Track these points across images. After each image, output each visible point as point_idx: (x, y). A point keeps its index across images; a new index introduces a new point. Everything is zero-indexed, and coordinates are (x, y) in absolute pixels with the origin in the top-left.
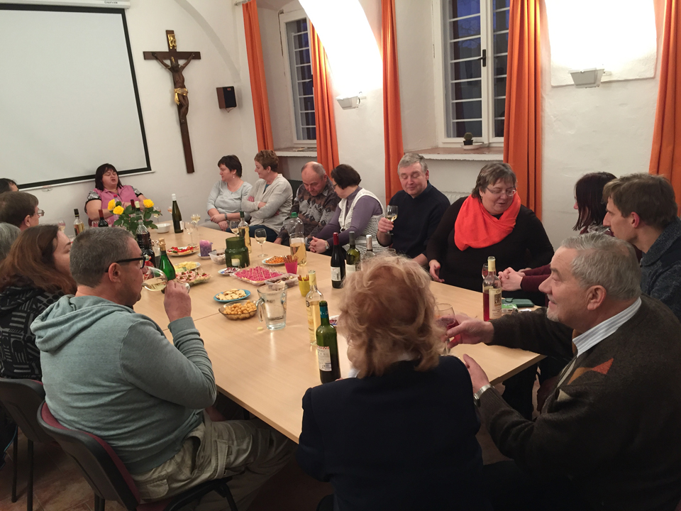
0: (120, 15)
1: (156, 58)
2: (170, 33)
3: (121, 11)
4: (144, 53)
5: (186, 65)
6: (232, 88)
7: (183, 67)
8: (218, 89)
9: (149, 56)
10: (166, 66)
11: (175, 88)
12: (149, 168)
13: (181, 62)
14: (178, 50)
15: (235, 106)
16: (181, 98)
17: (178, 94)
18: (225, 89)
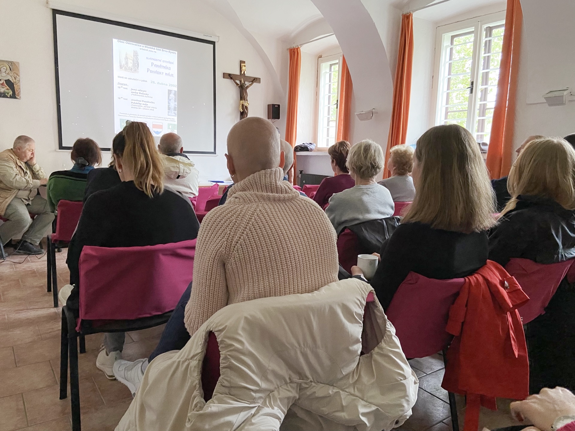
0: (212, 46)
1: (231, 78)
2: (242, 62)
3: (213, 43)
4: (224, 73)
5: (251, 85)
6: (279, 106)
7: (247, 87)
8: (268, 105)
10: (237, 84)
11: (241, 100)
12: (214, 153)
14: (247, 75)
15: (279, 118)
16: (244, 108)
17: (242, 105)
18: (273, 105)
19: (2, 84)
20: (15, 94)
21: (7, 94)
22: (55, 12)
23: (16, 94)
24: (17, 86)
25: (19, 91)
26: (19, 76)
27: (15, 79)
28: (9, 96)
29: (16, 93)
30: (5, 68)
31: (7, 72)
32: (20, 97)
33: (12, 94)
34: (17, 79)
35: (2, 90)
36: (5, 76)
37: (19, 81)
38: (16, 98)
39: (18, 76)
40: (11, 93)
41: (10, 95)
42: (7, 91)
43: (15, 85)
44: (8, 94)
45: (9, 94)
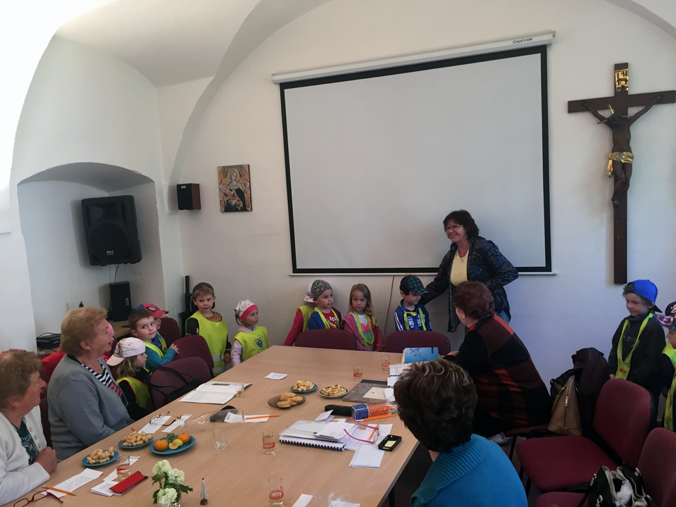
0: (539, 55)
2: (620, 67)
3: (542, 50)
4: (570, 102)
5: (642, 112)
9: (575, 107)
11: (612, 152)
13: (632, 111)
14: (629, 93)
16: (619, 167)
17: (613, 161)
19: (233, 195)
20: (247, 206)
21: (238, 207)
22: (284, 86)
24: (247, 194)
27: (245, 187)
28: (240, 209)
29: (247, 203)
30: (235, 174)
31: (237, 179)
32: (251, 208)
33: (243, 206)
34: (248, 186)
35: (234, 202)
36: (235, 185)
37: (250, 188)
38: (247, 210)
39: (247, 183)
40: (241, 205)
41: (241, 207)
42: (238, 203)
43: (245, 194)
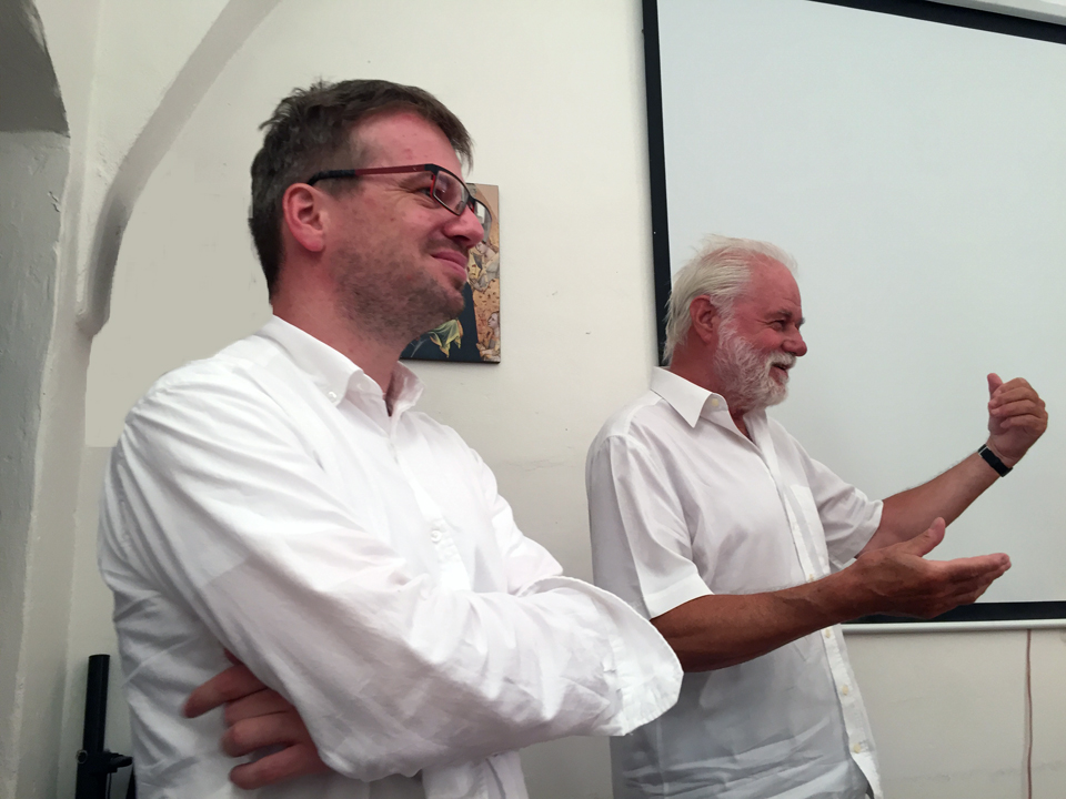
20: (478, 342)
21: (439, 343)
23: (480, 338)
24: (484, 297)
25: (493, 323)
26: (496, 250)
27: (480, 267)
28: (446, 351)
32: (498, 353)
33: (463, 338)
34: (488, 265)
37: (497, 273)
38: (478, 360)
39: (490, 252)
40: (457, 334)
41: (453, 343)
42: (441, 324)
43: (476, 295)
44: (443, 338)
45: (449, 340)
